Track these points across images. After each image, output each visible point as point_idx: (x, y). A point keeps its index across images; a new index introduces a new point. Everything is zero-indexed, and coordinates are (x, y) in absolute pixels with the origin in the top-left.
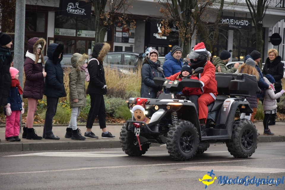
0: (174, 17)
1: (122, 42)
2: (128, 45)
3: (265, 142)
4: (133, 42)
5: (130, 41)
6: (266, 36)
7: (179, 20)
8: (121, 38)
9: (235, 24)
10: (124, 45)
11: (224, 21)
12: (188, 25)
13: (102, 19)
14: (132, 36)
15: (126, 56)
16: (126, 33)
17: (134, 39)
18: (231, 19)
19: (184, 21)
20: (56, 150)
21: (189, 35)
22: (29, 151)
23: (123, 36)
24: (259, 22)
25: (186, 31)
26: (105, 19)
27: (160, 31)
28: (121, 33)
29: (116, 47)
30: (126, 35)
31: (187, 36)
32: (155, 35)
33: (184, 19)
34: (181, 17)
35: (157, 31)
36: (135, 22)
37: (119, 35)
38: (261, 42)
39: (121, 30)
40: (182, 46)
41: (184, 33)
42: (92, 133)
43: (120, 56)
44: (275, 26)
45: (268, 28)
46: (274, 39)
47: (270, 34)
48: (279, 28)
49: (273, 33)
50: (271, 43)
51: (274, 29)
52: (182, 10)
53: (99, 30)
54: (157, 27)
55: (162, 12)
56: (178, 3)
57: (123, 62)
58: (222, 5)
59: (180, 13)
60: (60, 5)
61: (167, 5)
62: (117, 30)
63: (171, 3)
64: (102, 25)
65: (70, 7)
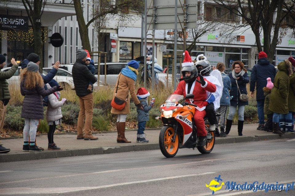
3: (51, 158)
9: (9, 23)
18: (4, 17)
24: (37, 21)
38: (40, 43)
44: (55, 25)
45: (47, 27)
46: (55, 40)
47: (50, 35)
48: (60, 27)
49: (54, 32)
50: (51, 45)
51: (54, 28)
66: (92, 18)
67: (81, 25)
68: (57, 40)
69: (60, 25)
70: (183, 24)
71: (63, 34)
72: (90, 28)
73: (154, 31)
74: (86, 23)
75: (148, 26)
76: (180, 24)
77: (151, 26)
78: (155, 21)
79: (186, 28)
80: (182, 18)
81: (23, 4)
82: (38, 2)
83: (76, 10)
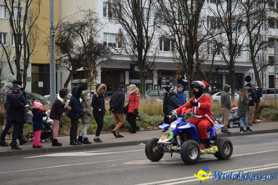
0: (184, 70)
4: (172, 84)
5: (170, 84)
6: (243, 78)
7: (186, 70)
8: (165, 83)
9: (226, 72)
11: (220, 71)
12: (192, 73)
13: (143, 73)
14: (171, 81)
15: (160, 92)
16: (168, 80)
17: (172, 83)
18: (223, 69)
19: (189, 71)
20: (67, 151)
21: (193, 78)
22: (48, 153)
24: (232, 70)
25: (191, 77)
26: (144, 73)
27: (186, 78)
28: (165, 80)
30: (168, 81)
31: (191, 79)
32: (183, 80)
33: (189, 70)
34: (188, 69)
35: (184, 78)
36: (160, 73)
37: (164, 81)
39: (165, 78)
40: (189, 85)
41: (189, 78)
42: (99, 139)
43: (157, 92)
44: (248, 72)
45: (244, 73)
46: (247, 79)
47: (245, 76)
48: (250, 73)
49: (247, 75)
50: (246, 81)
51: (247, 74)
52: (188, 65)
53: (142, 79)
54: (184, 76)
55: (177, 67)
56: (186, 62)
57: (159, 95)
58: (213, 63)
59: (187, 67)
60: (131, 67)
61: (180, 63)
62: (163, 78)
63: (182, 62)
64: (143, 76)
65: (136, 68)
66: (260, 69)
67: (256, 72)
68: (249, 79)
69: (250, 72)
71: (251, 76)
72: (259, 73)
74: (258, 71)
81: (225, 63)
82: (232, 61)
83: (253, 65)
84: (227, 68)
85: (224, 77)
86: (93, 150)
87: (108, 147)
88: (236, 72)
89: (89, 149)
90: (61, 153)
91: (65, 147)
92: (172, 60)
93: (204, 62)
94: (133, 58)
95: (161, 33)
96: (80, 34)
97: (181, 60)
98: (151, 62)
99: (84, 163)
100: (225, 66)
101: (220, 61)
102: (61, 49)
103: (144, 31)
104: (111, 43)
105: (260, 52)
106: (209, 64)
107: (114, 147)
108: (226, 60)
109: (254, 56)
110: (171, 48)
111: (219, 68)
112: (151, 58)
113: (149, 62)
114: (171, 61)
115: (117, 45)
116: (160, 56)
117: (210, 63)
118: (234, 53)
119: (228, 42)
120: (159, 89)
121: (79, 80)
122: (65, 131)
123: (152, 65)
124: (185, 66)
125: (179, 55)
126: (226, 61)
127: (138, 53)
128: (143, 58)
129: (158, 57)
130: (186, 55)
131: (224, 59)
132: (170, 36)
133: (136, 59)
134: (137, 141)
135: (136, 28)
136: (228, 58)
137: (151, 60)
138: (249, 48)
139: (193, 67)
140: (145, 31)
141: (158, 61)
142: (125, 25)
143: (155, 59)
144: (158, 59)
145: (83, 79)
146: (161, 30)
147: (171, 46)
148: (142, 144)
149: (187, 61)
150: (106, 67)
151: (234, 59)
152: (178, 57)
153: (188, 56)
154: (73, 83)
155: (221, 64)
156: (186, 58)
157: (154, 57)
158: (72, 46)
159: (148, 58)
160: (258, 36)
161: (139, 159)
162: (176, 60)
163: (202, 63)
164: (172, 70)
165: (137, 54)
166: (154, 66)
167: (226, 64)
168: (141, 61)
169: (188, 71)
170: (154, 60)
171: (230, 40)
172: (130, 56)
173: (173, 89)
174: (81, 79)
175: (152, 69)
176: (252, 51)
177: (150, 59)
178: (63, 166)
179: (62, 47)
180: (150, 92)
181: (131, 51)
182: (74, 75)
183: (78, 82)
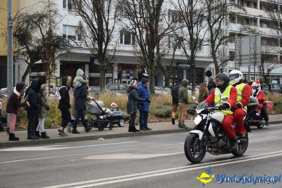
0: (144, 63)
1: (126, 79)
2: (129, 80)
5: (130, 78)
6: (204, 73)
7: (147, 65)
8: (125, 77)
9: (186, 66)
10: (127, 80)
11: (180, 65)
12: (152, 68)
14: (131, 75)
15: (120, 86)
16: (129, 74)
18: (184, 64)
23: (127, 75)
24: (193, 65)
25: (151, 71)
27: (146, 72)
28: (125, 74)
29: (123, 81)
32: (143, 74)
34: (148, 63)
35: (144, 72)
36: (121, 67)
37: (124, 75)
39: (125, 72)
40: (150, 79)
43: (117, 86)
44: (208, 67)
45: (204, 68)
46: (208, 74)
47: (206, 71)
48: (211, 68)
49: (207, 70)
50: (206, 76)
52: (149, 59)
53: (102, 72)
54: (144, 70)
55: (138, 61)
56: (146, 56)
57: (119, 89)
58: (174, 57)
59: (148, 61)
60: (91, 61)
61: (140, 57)
62: (123, 72)
63: (142, 56)
64: (103, 69)
65: (96, 61)
67: (216, 67)
70: (253, 63)
71: (212, 71)
73: (240, 67)
74: (219, 65)
75: (237, 65)
76: (252, 63)
77: (238, 65)
78: (240, 62)
79: (255, 65)
80: (253, 60)
81: (186, 57)
82: (193, 56)
83: (214, 60)
84: (188, 62)
85: (185, 72)
86: (51, 144)
87: (67, 142)
88: (196, 66)
89: (47, 144)
90: (18, 148)
91: (22, 142)
92: (132, 53)
93: (165, 56)
94: (93, 51)
95: (122, 26)
96: (39, 26)
97: (141, 54)
98: (112, 55)
99: (42, 157)
100: (185, 60)
101: (181, 56)
102: (19, 41)
103: (104, 24)
104: (70, 35)
105: (221, 47)
106: (169, 58)
107: (73, 141)
108: (187, 54)
109: (215, 50)
110: (131, 42)
111: (180, 62)
112: (112, 51)
113: (109, 55)
114: (132, 55)
115: (77, 37)
116: (120, 49)
117: (171, 57)
118: (195, 47)
119: (189, 37)
120: (119, 82)
121: (38, 73)
122: (22, 125)
123: (112, 58)
124: (145, 60)
125: (140, 49)
126: (187, 56)
127: (99, 46)
128: (103, 52)
129: (118, 50)
130: (147, 49)
131: (185, 54)
132: (131, 30)
133: (96, 52)
134: (97, 136)
135: (97, 21)
136: (189, 53)
137: (112, 54)
138: (210, 42)
139: (154, 61)
140: (106, 24)
141: (118, 54)
142: (85, 18)
143: (116, 52)
144: (118, 52)
145: (41, 72)
146: (121, 23)
147: (131, 39)
148: (102, 138)
149: (148, 54)
150: (65, 60)
151: (195, 53)
152: (139, 51)
153: (149, 49)
154: (31, 76)
155: (181, 58)
156: (146, 51)
157: (114, 51)
158: (30, 38)
159: (108, 51)
160: (218, 31)
161: (98, 154)
162: (137, 54)
163: (162, 57)
164: (132, 64)
165: (97, 47)
166: (114, 59)
167: (187, 59)
168: (101, 54)
169: (149, 65)
170: (114, 53)
171: (191, 35)
172: (89, 49)
173: (133, 83)
174: (40, 72)
175: (112, 62)
176: (213, 46)
177: (110, 52)
178: (20, 160)
179: (20, 39)
180: (110, 86)
181: (91, 44)
182: (32, 68)
183: (36, 75)
